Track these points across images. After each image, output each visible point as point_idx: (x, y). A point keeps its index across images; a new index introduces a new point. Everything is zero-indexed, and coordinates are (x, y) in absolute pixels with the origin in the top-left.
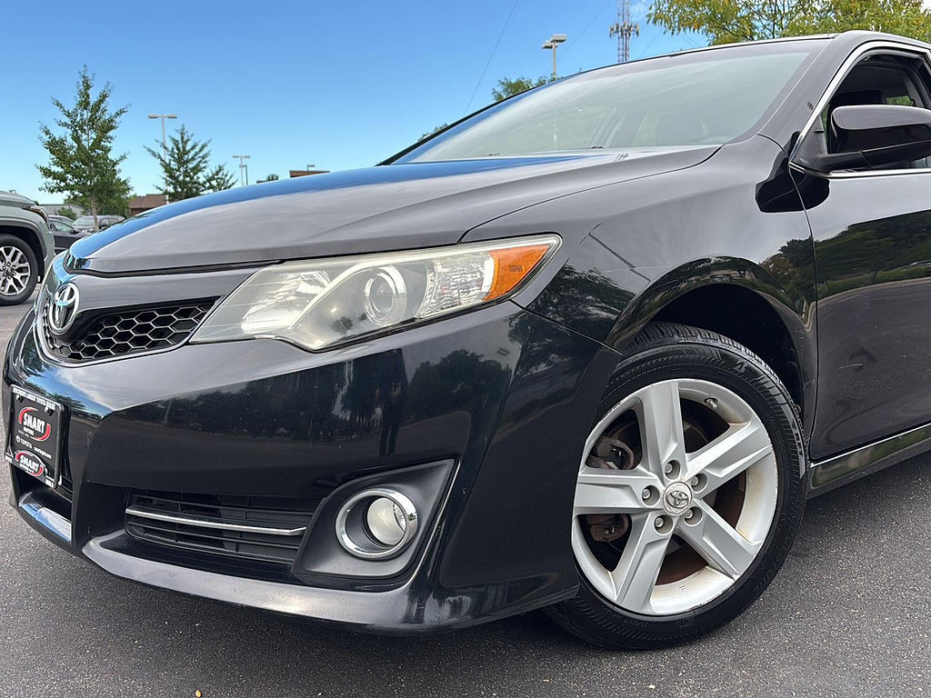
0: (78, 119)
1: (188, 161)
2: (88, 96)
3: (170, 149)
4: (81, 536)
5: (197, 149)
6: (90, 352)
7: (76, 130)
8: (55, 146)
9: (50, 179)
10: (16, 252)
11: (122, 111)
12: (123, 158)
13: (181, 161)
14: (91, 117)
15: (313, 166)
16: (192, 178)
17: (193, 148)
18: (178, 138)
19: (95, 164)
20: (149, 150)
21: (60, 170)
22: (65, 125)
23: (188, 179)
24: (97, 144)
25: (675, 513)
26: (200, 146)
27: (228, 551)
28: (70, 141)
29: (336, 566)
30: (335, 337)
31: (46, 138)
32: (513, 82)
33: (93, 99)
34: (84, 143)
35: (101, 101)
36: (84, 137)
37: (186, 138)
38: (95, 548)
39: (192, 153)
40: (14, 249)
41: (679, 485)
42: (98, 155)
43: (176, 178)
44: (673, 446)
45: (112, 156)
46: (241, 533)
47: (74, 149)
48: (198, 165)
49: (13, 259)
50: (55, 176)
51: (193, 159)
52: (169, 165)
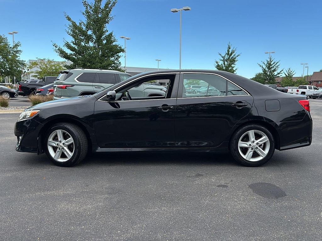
0: (226, 58)
1: (271, 68)
2: (229, 51)
3: (266, 64)
5: (275, 64)
7: (224, 62)
8: (219, 67)
13: (269, 68)
14: (229, 57)
16: (272, 74)
17: (274, 63)
18: (269, 60)
20: (259, 65)
26: (276, 63)
36: (227, 63)
37: (271, 60)
39: (273, 66)
43: (267, 74)
48: (275, 69)
51: (273, 67)
52: (265, 69)
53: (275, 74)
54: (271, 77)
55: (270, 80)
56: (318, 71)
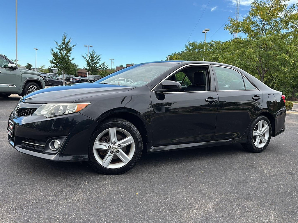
0: (62, 47)
1: (94, 60)
2: (65, 41)
3: (89, 56)
4: (15, 145)
5: (97, 57)
6: (20, 115)
7: (60, 50)
8: (55, 55)
9: (52, 64)
10: (35, 87)
11: (74, 46)
12: (73, 59)
13: (92, 60)
14: (65, 47)
15: (133, 63)
16: (95, 65)
17: (96, 56)
18: (92, 53)
19: (65, 61)
20: (83, 56)
21: (55, 62)
22: (58, 49)
23: (93, 66)
24: (66, 55)
25: (114, 151)
26: (98, 56)
27: (36, 149)
28: (59, 54)
29: (49, 151)
30: (52, 116)
31: (52, 52)
32: (192, 42)
33: (66, 42)
34: (63, 54)
35: (69, 42)
36: (63, 52)
37: (94, 53)
38: (17, 147)
39: (95, 58)
40: (34, 86)
41: (115, 146)
42: (66, 58)
43: (90, 65)
44: (114, 139)
45: (70, 58)
46: (37, 145)
47: (60, 56)
48: (97, 62)
49: (34, 89)
50: (54, 63)
51: (95, 60)
52: (88, 61)
53: (97, 66)
54: (94, 69)
55: (93, 71)
56: (119, 66)
